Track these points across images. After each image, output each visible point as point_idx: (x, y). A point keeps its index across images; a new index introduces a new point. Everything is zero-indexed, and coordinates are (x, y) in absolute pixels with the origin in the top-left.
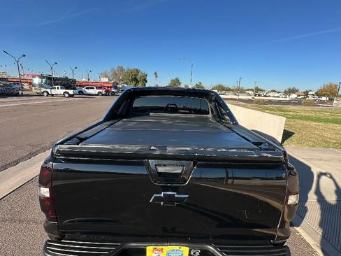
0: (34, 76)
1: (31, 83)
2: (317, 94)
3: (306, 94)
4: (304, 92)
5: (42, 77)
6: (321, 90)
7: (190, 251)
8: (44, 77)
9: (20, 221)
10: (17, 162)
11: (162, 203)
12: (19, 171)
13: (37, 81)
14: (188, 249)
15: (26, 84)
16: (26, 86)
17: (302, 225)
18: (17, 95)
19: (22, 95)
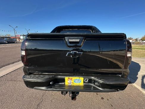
0: (21, 35)
1: (19, 39)
2: (141, 40)
3: (136, 40)
4: (135, 39)
5: (24, 35)
6: (143, 38)
7: (84, 79)
8: (25, 36)
9: (14, 81)
10: (13, 63)
11: (71, 56)
12: (14, 66)
13: (22, 37)
14: (83, 78)
15: (18, 39)
16: (18, 40)
17: (136, 82)
18: (14, 43)
19: (16, 43)
